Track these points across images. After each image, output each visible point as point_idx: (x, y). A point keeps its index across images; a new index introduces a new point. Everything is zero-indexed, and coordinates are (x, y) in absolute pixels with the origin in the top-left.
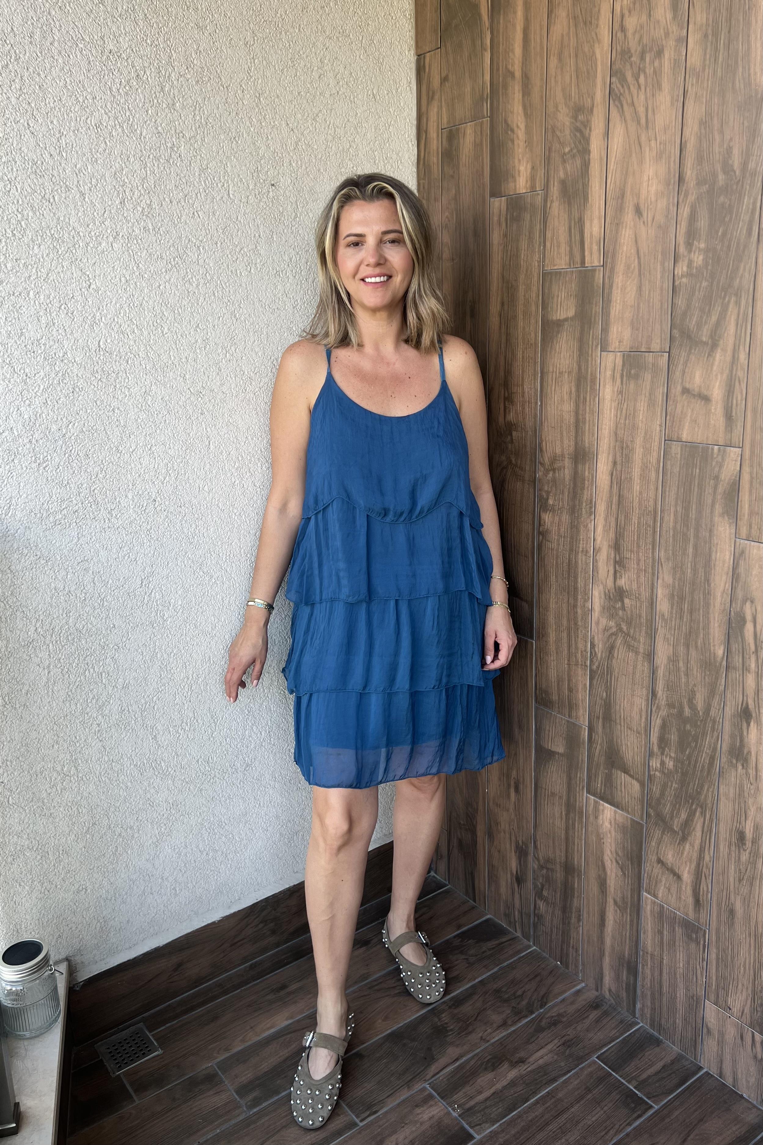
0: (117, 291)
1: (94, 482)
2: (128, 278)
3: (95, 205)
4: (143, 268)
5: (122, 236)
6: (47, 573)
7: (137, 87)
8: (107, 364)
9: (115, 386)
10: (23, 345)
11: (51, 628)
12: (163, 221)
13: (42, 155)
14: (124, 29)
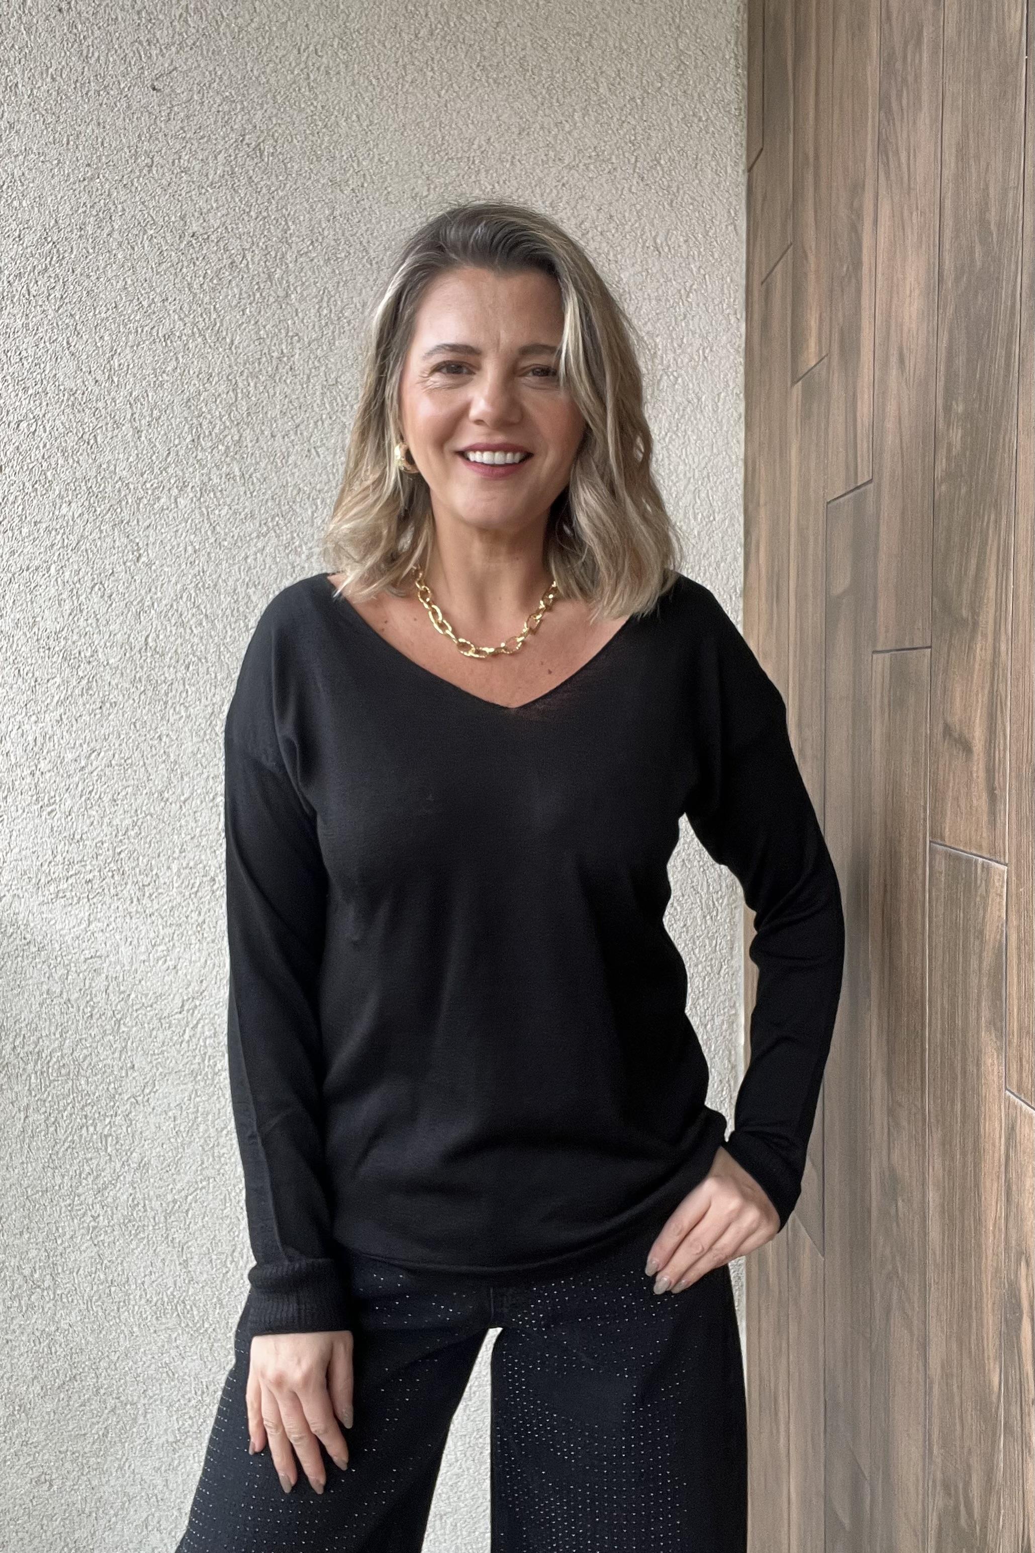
0: (180, 565)
1: (121, 841)
2: (197, 547)
3: (155, 446)
4: (222, 532)
5: (193, 487)
6: (39, 966)
7: (230, 278)
8: (157, 670)
9: (166, 703)
10: (36, 638)
11: (36, 1050)
12: (257, 463)
13: (83, 382)
14: (216, 201)
